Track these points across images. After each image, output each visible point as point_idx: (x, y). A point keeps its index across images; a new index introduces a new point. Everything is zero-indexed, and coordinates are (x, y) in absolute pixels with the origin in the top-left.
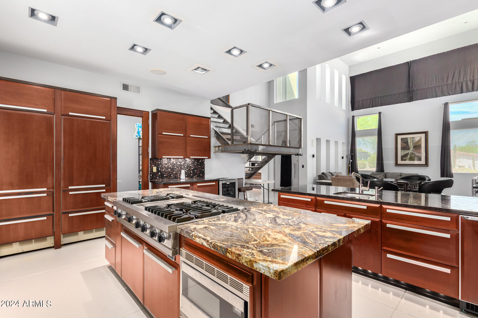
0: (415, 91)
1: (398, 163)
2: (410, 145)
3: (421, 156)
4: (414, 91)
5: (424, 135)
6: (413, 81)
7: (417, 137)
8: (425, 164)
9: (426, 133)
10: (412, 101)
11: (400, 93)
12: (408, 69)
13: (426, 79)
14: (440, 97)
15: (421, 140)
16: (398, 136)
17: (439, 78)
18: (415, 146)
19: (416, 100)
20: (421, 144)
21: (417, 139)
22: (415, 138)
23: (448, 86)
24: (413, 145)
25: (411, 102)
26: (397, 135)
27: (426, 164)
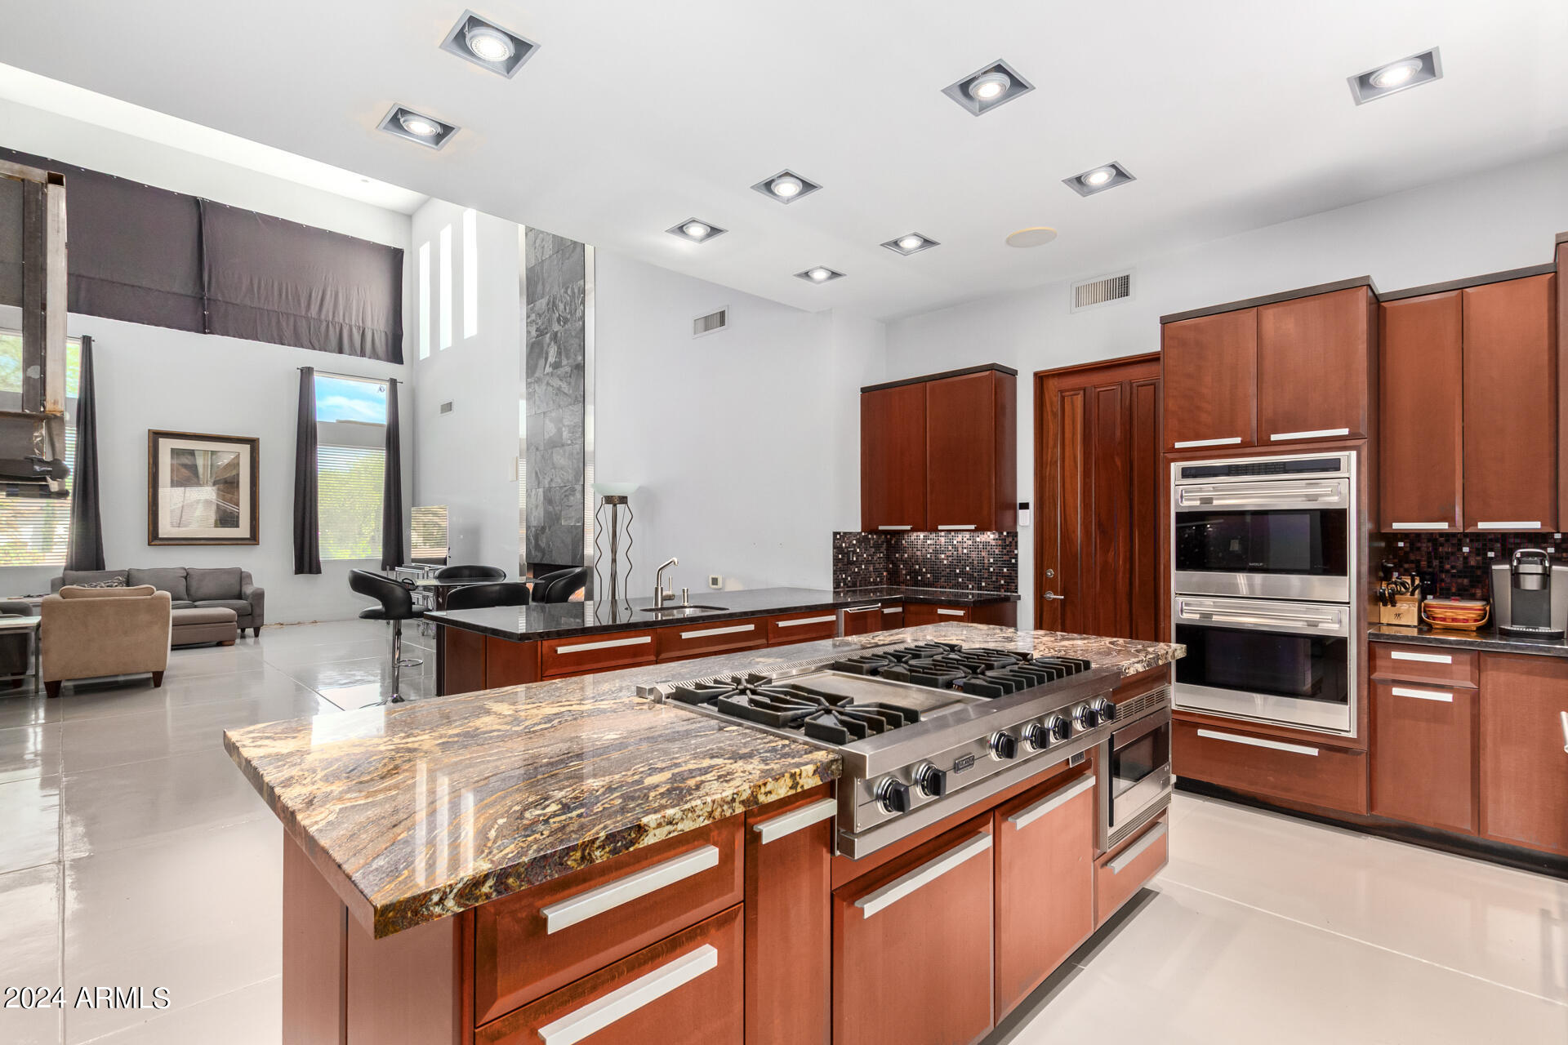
0: (218, 303)
1: (160, 536)
2: (204, 474)
3: (239, 513)
4: (215, 301)
5: (248, 447)
6: (213, 270)
7: (227, 453)
8: (248, 536)
9: (253, 443)
10: (209, 333)
11: (168, 293)
12: (195, 220)
13: (251, 280)
14: (289, 345)
15: (238, 464)
16: (160, 439)
17: (287, 292)
18: (218, 479)
19: (223, 335)
20: (238, 475)
21: (225, 460)
22: (219, 454)
23: (310, 323)
24: (211, 477)
25: (205, 333)
26: (156, 436)
27: (254, 538)
